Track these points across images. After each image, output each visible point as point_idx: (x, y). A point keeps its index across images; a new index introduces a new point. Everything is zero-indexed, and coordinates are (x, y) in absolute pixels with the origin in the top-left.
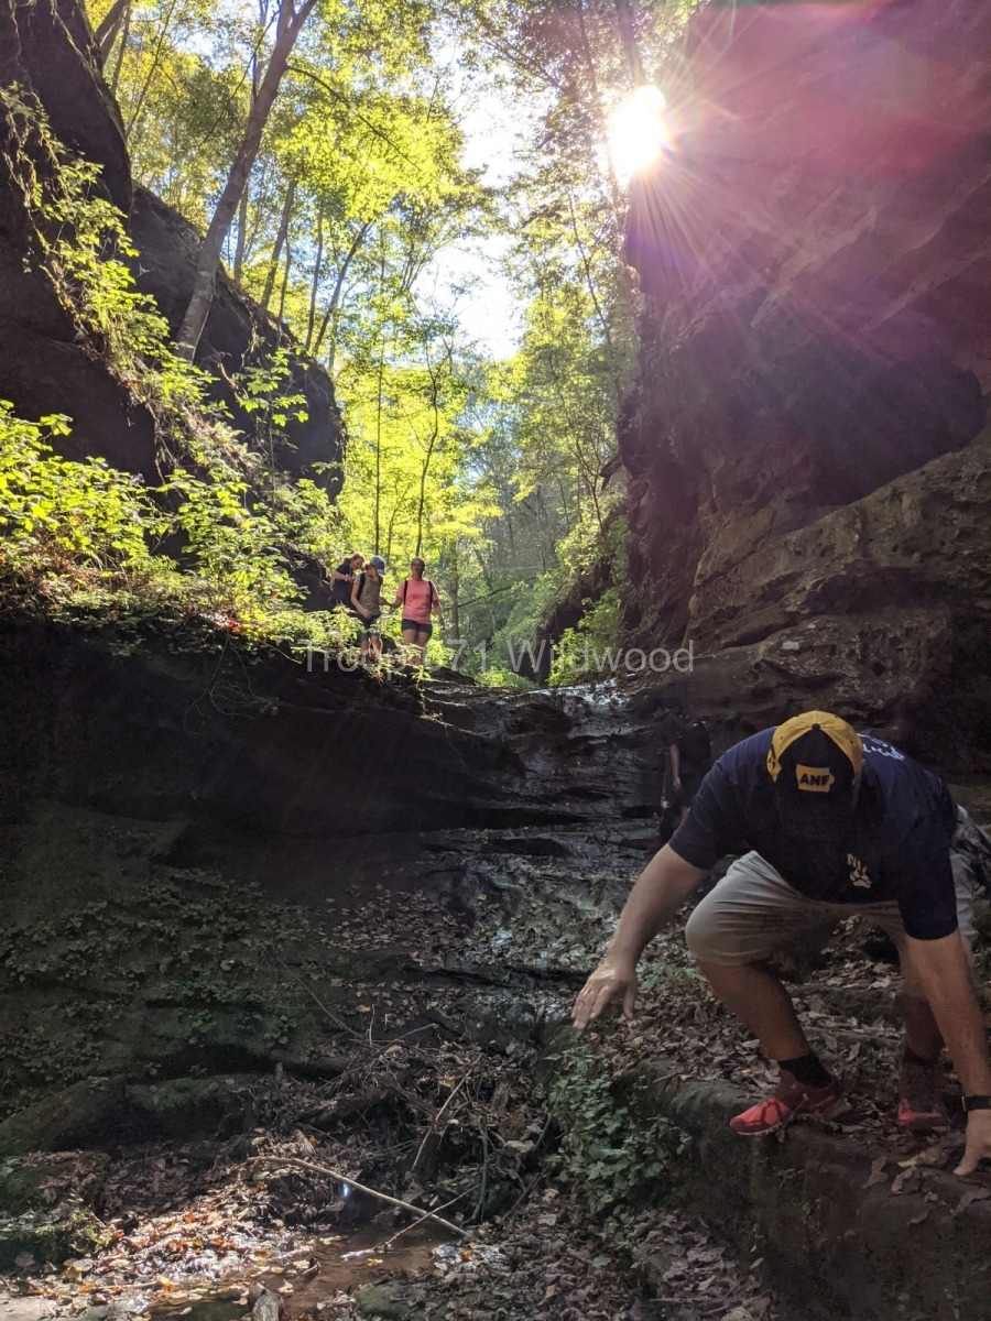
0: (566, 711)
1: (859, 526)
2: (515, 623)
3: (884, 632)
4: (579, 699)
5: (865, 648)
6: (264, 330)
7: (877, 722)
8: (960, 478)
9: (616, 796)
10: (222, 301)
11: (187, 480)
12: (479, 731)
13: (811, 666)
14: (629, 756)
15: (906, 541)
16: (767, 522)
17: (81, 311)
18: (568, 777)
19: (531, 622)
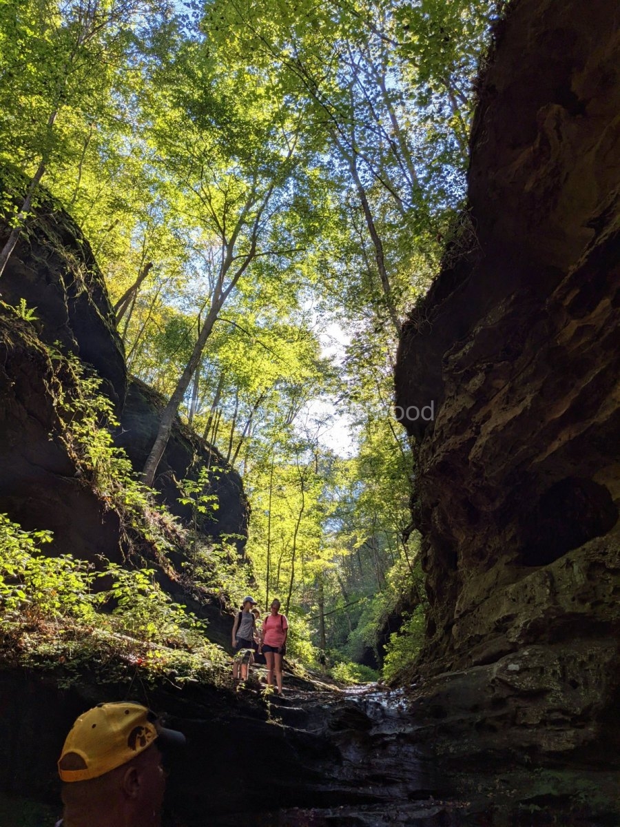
0: (368, 714)
1: (548, 583)
2: (364, 626)
3: (574, 658)
4: (377, 705)
5: (563, 669)
6: (202, 452)
7: (579, 724)
8: (607, 553)
9: (404, 782)
10: (176, 440)
11: (117, 569)
12: (311, 728)
13: (528, 683)
14: (412, 750)
15: (579, 595)
16: (495, 577)
17: (80, 457)
18: (370, 766)
19: (373, 626)
